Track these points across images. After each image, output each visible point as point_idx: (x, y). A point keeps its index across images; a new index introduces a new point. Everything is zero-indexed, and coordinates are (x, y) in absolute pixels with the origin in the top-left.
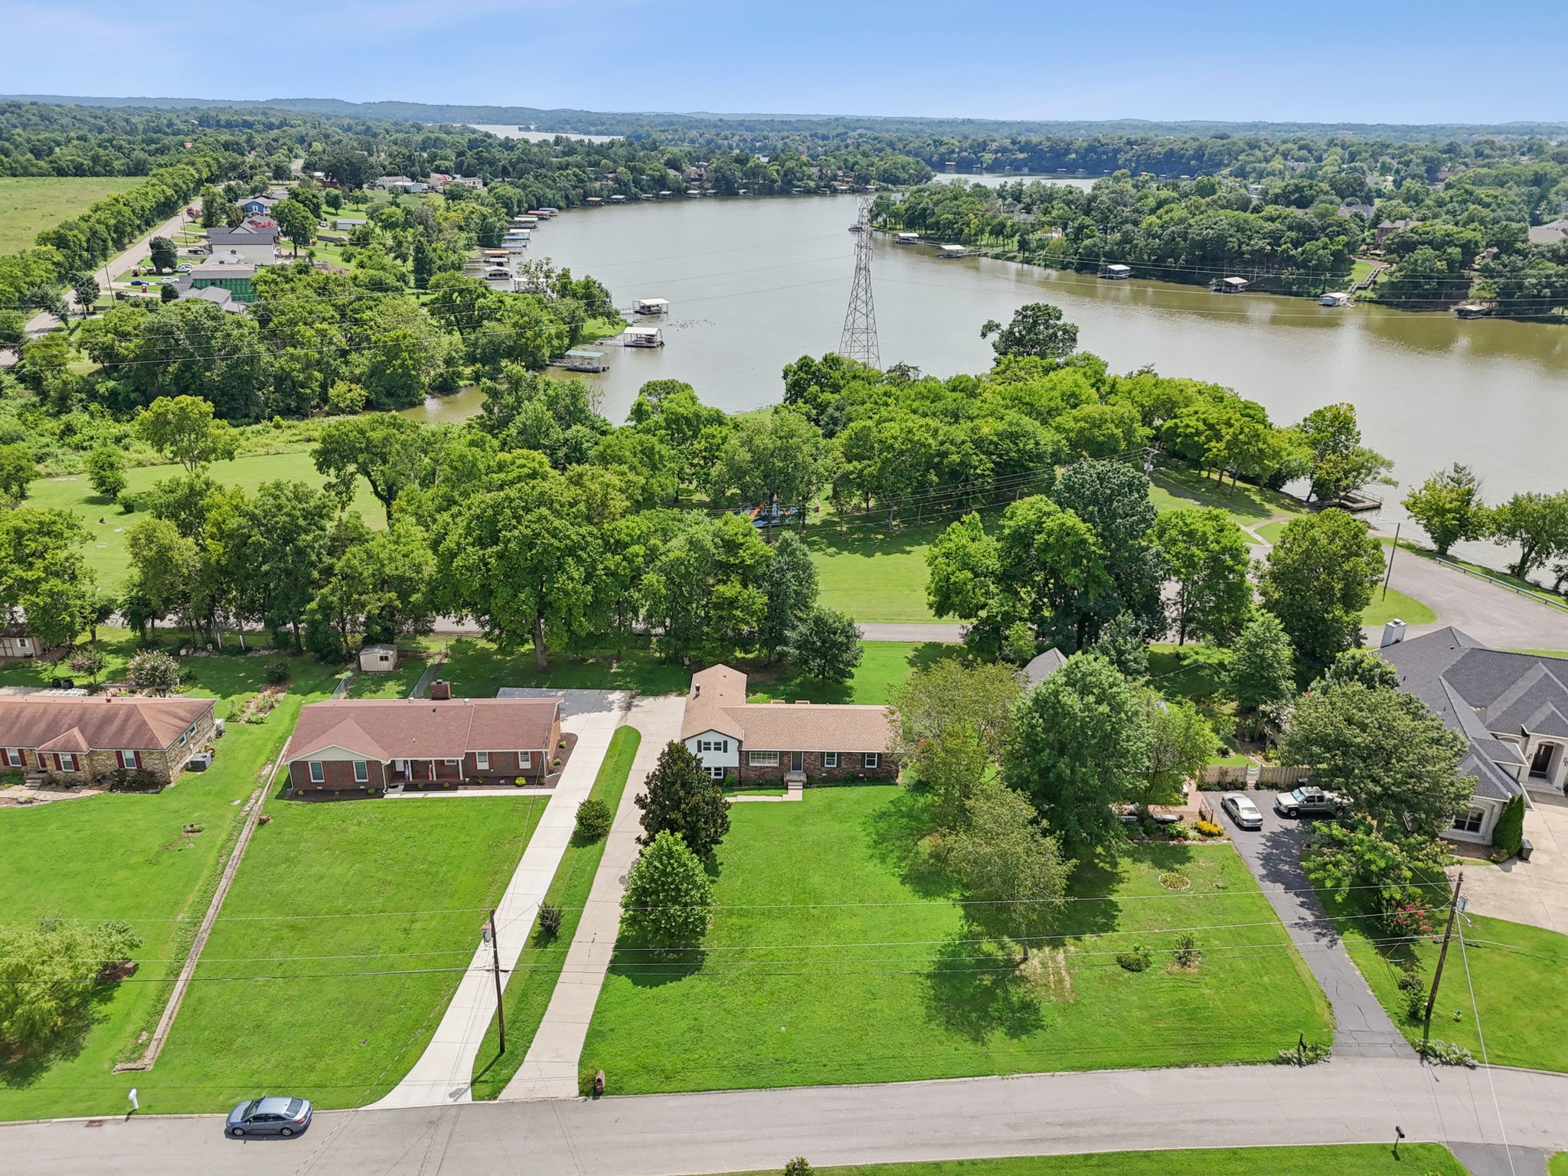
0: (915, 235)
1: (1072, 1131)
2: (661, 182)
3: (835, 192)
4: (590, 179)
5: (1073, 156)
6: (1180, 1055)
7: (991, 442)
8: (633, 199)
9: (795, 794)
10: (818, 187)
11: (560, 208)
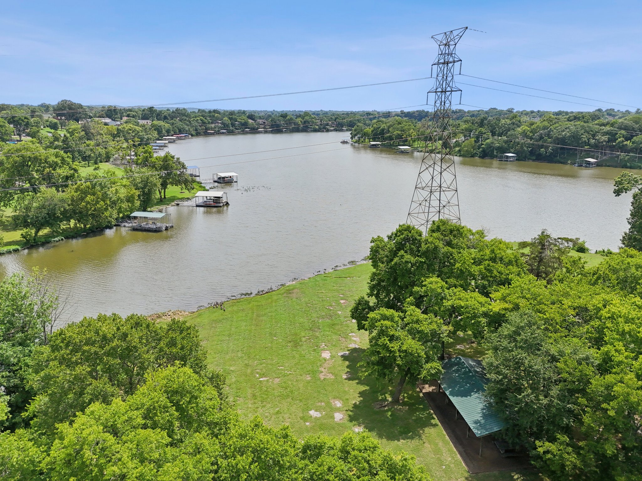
2: (245, 125)
3: (328, 131)
4: (209, 123)
8: (230, 132)
10: (320, 128)
11: (192, 135)
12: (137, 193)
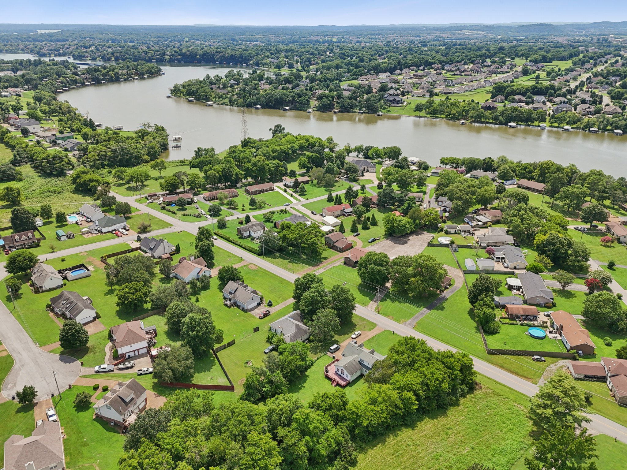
5: (198, 57)
10: (128, 78)
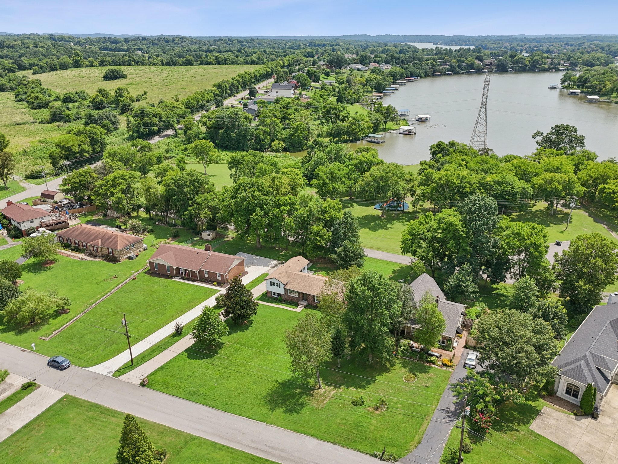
0: (579, 91)
1: (270, 450)
2: (471, 66)
3: (558, 70)
4: (438, 65)
6: (338, 439)
7: (490, 185)
8: (456, 73)
9: (299, 309)
10: (549, 68)
11: (421, 77)
12: (372, 125)
